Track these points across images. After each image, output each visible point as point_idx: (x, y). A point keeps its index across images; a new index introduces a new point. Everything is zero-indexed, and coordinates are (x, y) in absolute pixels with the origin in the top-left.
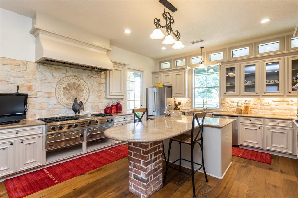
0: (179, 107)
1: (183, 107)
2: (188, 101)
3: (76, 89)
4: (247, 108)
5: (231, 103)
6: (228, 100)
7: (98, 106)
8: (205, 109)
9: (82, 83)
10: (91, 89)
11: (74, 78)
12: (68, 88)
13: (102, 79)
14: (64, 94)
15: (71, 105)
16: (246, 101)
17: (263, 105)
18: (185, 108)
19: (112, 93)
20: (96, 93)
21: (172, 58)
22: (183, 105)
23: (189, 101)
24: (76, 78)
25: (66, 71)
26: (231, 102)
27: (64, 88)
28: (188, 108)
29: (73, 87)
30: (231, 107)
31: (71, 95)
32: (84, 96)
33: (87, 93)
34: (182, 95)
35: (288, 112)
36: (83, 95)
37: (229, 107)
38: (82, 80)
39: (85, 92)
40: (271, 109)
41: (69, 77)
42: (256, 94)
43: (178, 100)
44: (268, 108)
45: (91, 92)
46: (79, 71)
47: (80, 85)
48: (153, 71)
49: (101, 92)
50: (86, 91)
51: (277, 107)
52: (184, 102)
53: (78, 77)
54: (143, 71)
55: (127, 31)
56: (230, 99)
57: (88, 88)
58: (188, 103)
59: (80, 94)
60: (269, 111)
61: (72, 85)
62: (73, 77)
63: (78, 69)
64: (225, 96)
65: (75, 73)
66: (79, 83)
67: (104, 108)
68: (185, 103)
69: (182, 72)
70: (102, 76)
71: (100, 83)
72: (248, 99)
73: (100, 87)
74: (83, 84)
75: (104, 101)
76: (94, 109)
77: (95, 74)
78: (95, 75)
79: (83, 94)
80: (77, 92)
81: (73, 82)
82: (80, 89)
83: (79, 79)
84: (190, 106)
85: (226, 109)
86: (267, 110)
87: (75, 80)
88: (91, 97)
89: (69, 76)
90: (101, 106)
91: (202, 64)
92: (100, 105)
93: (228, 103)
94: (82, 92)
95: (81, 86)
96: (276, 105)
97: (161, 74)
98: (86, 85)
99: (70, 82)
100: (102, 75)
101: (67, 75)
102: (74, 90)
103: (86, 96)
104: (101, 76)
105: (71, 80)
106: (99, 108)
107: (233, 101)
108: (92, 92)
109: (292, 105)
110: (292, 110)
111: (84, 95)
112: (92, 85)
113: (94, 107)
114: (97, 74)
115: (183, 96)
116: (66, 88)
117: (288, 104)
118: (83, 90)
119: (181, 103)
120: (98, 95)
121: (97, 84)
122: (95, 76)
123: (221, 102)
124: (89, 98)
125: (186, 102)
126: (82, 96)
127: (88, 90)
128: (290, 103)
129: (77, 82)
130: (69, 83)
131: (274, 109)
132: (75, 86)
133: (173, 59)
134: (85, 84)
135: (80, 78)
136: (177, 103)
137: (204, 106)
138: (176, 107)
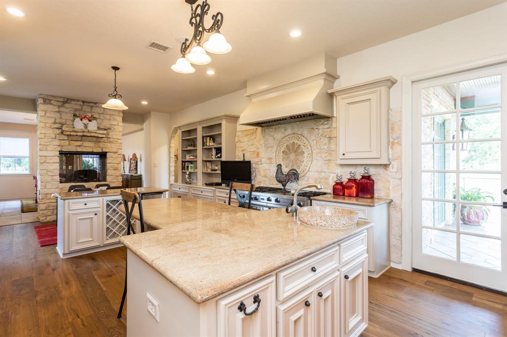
3: (296, 151)
7: (328, 179)
9: (302, 142)
10: (316, 150)
11: (293, 137)
12: (287, 151)
13: (333, 129)
14: (283, 160)
20: (324, 155)
24: (295, 136)
25: (284, 129)
27: (283, 152)
29: (292, 150)
31: (290, 160)
32: (305, 162)
33: (310, 157)
36: (303, 160)
39: (306, 155)
45: (314, 154)
46: (299, 124)
47: (300, 145)
49: (332, 153)
50: (308, 153)
53: (298, 134)
57: (310, 149)
59: (300, 159)
61: (291, 147)
65: (295, 128)
66: (299, 143)
71: (330, 138)
73: (331, 144)
74: (305, 143)
75: (339, 171)
78: (322, 124)
80: (296, 156)
82: (300, 151)
83: (299, 136)
88: (314, 164)
89: (289, 135)
92: (331, 177)
94: (302, 155)
95: (302, 146)
98: (308, 144)
99: (289, 142)
100: (334, 122)
101: (287, 134)
102: (293, 154)
103: (308, 160)
105: (290, 140)
108: (317, 155)
111: (305, 160)
112: (317, 143)
114: (325, 123)
116: (285, 151)
118: (304, 152)
120: (326, 158)
121: (324, 141)
124: (312, 165)
126: (302, 162)
127: (310, 152)
129: (296, 141)
130: (289, 144)
132: (294, 147)
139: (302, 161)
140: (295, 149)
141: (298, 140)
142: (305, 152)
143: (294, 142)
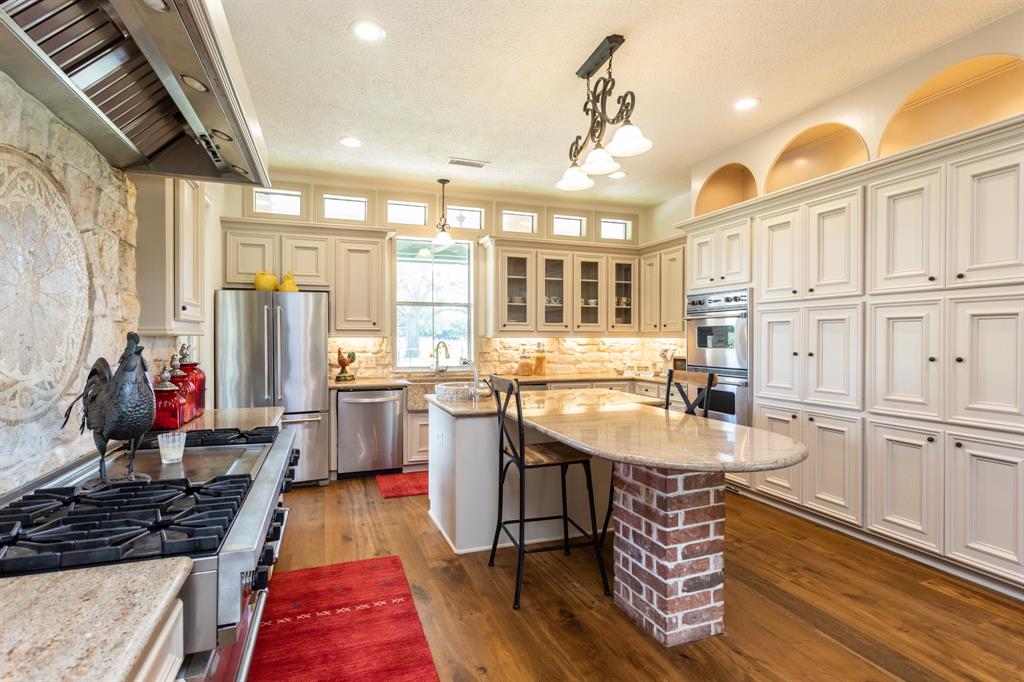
1: (362, 370)
2: (381, 345)
4: (540, 360)
5: (503, 351)
6: (496, 343)
11: (27, 175)
13: (129, 215)
16: (539, 344)
17: (564, 353)
18: (367, 373)
19: (183, 308)
21: (313, 182)
22: (361, 362)
23: (384, 347)
24: (36, 173)
26: (504, 347)
28: (380, 372)
30: (504, 362)
33: (85, 300)
34: (371, 327)
35: (598, 365)
37: (499, 361)
38: (62, 203)
40: (577, 362)
41: (6, 156)
42: (563, 329)
44: (572, 358)
45: (98, 293)
46: (54, 127)
49: (126, 296)
50: (79, 285)
51: (585, 356)
52: (365, 352)
53: (47, 172)
56: (502, 339)
57: (84, 263)
58: (379, 355)
60: (572, 366)
62: (23, 167)
64: (505, 331)
65: (38, 134)
68: (370, 354)
69: (376, 243)
70: (128, 196)
72: (543, 340)
73: (125, 264)
74: (69, 235)
78: (110, 180)
79: (70, 311)
81: (24, 201)
83: (52, 187)
84: (385, 366)
85: (492, 368)
86: (571, 363)
87: (34, 191)
88: (99, 331)
89: (8, 150)
91: (443, 230)
93: (496, 350)
96: (584, 353)
97: (277, 235)
99: (12, 197)
100: (129, 190)
103: (78, 318)
104: (126, 198)
105: (15, 182)
107: (507, 346)
108: (105, 295)
109: (603, 351)
110: (603, 362)
112: (101, 249)
114: (114, 179)
115: (374, 330)
117: (599, 350)
119: (357, 355)
122: (108, 190)
123: (481, 346)
125: (375, 350)
127: (86, 280)
128: (602, 347)
129: (40, 207)
130: (12, 208)
131: (580, 362)
133: (315, 186)
134: (75, 234)
135: (55, 182)
136: (346, 356)
137: (437, 363)
138: (342, 372)
141: (47, 204)
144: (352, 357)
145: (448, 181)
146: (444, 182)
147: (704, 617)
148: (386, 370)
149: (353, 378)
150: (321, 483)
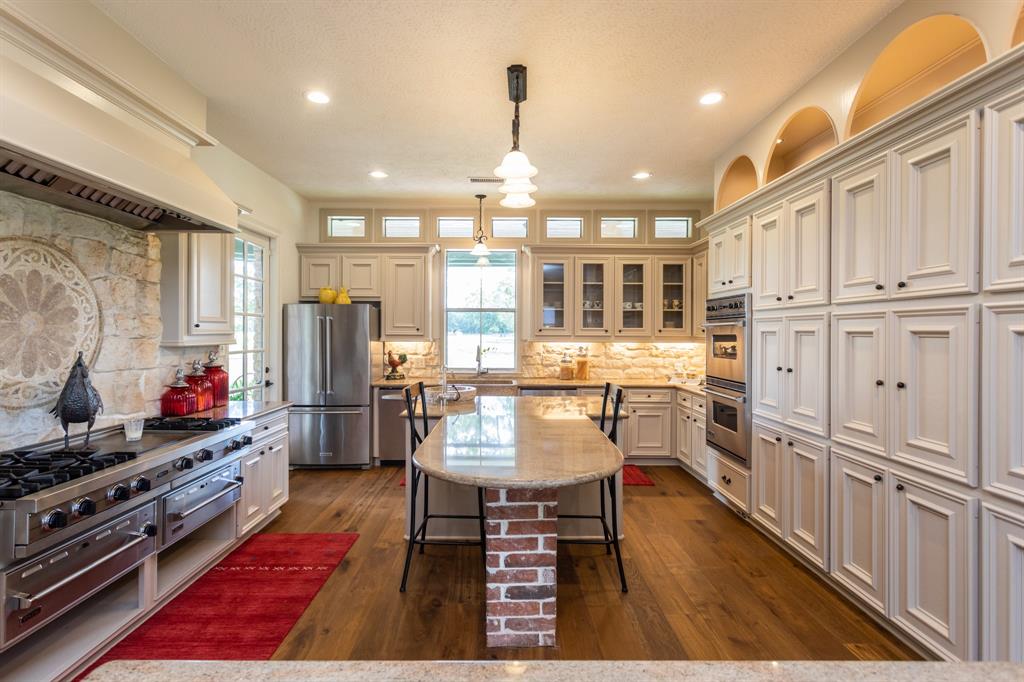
0: (399, 369)
1: (413, 370)
2: (430, 349)
3: (45, 305)
4: (582, 365)
5: (546, 355)
6: (539, 347)
7: (137, 385)
8: (483, 373)
9: (69, 279)
10: (110, 308)
11: (31, 251)
12: (5, 298)
13: (150, 262)
15: (17, 391)
16: (581, 348)
17: (611, 358)
18: (418, 374)
19: (197, 326)
20: (130, 324)
21: (374, 207)
22: (412, 363)
23: (432, 349)
24: (39, 248)
26: (548, 351)
28: (429, 372)
29: (31, 299)
30: (547, 366)
31: (18, 338)
33: (94, 326)
34: (416, 332)
35: (651, 370)
36: (74, 338)
37: (542, 364)
38: (69, 264)
39: (81, 320)
40: (626, 367)
41: (9, 243)
42: (603, 333)
43: (398, 347)
44: (620, 363)
45: (109, 320)
46: (60, 216)
47: (60, 287)
48: (301, 241)
49: (147, 319)
50: (87, 316)
51: (634, 361)
52: (416, 354)
53: (53, 246)
54: (270, 239)
55: (318, 97)
56: (545, 344)
57: (93, 301)
58: (429, 357)
59: (61, 334)
60: (620, 371)
61: (23, 287)
62: (29, 246)
63: (53, 207)
64: (540, 334)
65: (42, 223)
66: (58, 278)
67: (159, 391)
68: (420, 357)
69: (420, 258)
70: (149, 248)
71: (143, 283)
72: (584, 345)
73: (145, 297)
74: (76, 284)
75: (158, 361)
76: (123, 398)
77: (123, 236)
78: (126, 240)
79: (76, 335)
80: (46, 323)
81: (28, 268)
82: (60, 306)
83: (58, 255)
84: (434, 367)
85: (535, 371)
86: (619, 368)
87: (38, 260)
88: (109, 346)
89: (11, 239)
90: (146, 384)
91: (480, 242)
92: (142, 381)
93: (539, 354)
94: (72, 320)
95: (68, 292)
96: (633, 358)
97: (338, 255)
98: (88, 288)
99: (15, 268)
100: (151, 244)
102: (33, 314)
103: (86, 339)
104: (146, 250)
105: (18, 258)
106: (139, 396)
107: (550, 350)
108: (116, 321)
109: (657, 356)
110: (657, 367)
111: (80, 335)
112: (114, 290)
113: (119, 393)
114: (132, 238)
115: (419, 334)
117: (651, 355)
118: (75, 312)
119: (408, 357)
120: (136, 333)
121: (131, 286)
122: (123, 247)
123: (524, 350)
124: (103, 351)
125: (425, 353)
127: (95, 312)
128: (654, 352)
129: (45, 270)
130: (12, 274)
131: (629, 367)
132: (38, 291)
133: (376, 210)
134: (84, 282)
135: (60, 251)
136: (396, 358)
137: (479, 365)
138: (393, 371)
139: (68, 338)
140: (42, 298)
141: (53, 267)
142: (81, 312)
143: (35, 273)
144: (403, 359)
145: (484, 196)
146: (481, 197)
147: (530, 626)
148: (434, 371)
149: (402, 377)
150: (364, 467)
